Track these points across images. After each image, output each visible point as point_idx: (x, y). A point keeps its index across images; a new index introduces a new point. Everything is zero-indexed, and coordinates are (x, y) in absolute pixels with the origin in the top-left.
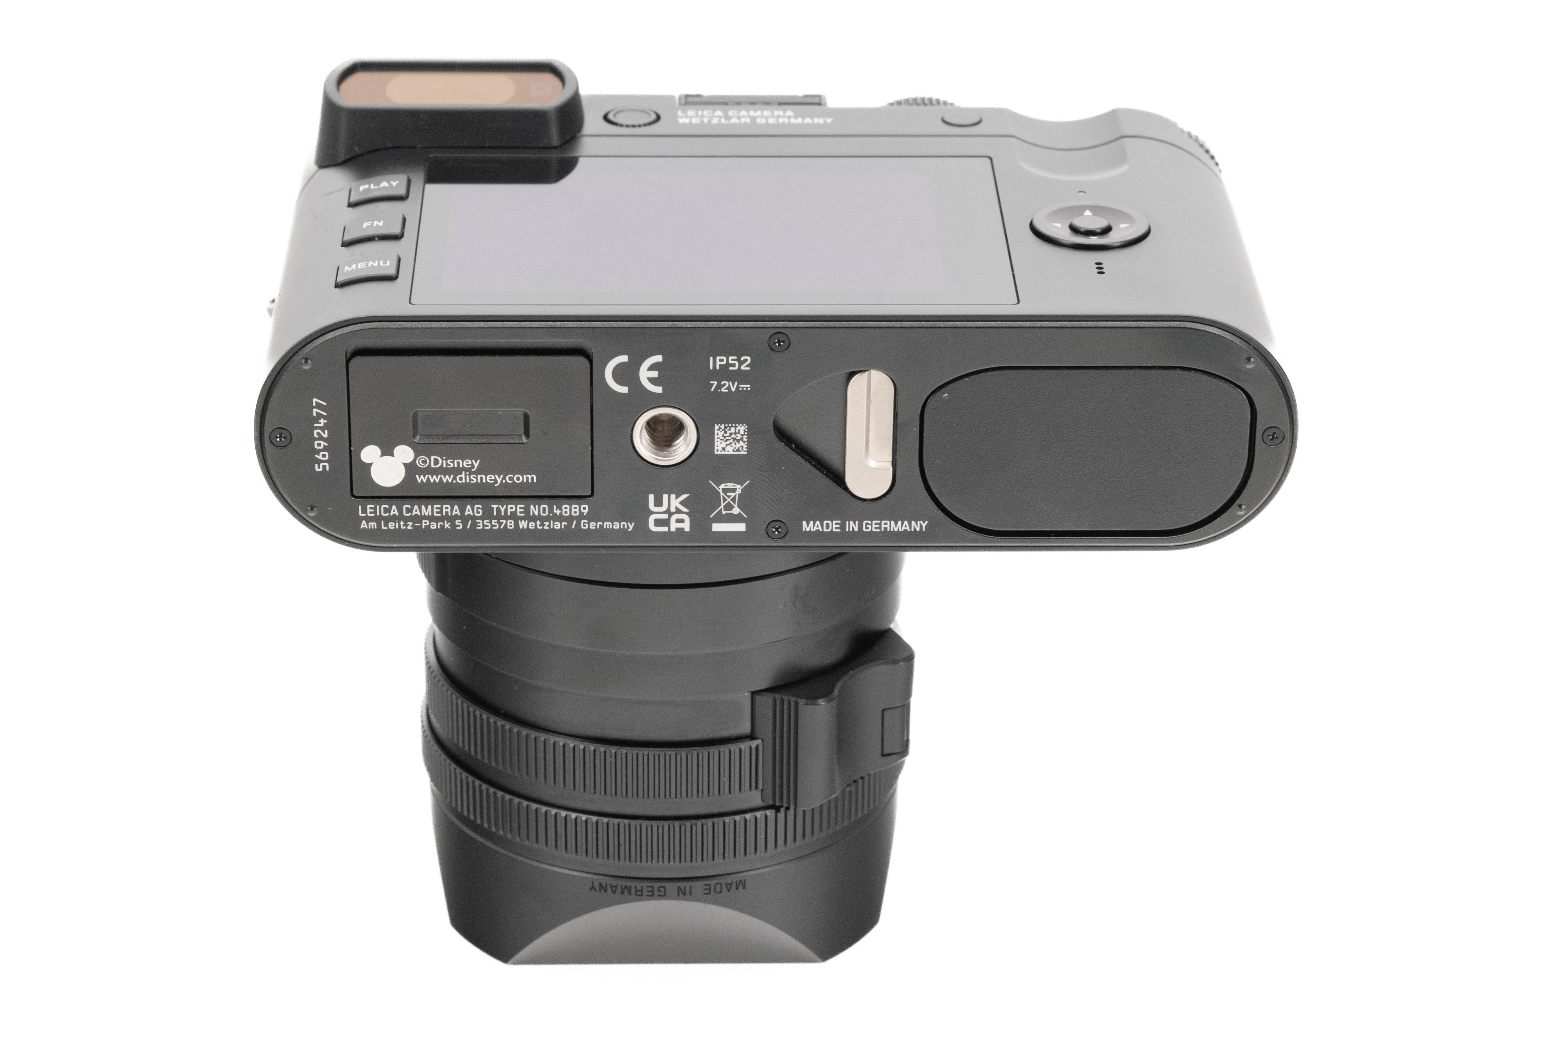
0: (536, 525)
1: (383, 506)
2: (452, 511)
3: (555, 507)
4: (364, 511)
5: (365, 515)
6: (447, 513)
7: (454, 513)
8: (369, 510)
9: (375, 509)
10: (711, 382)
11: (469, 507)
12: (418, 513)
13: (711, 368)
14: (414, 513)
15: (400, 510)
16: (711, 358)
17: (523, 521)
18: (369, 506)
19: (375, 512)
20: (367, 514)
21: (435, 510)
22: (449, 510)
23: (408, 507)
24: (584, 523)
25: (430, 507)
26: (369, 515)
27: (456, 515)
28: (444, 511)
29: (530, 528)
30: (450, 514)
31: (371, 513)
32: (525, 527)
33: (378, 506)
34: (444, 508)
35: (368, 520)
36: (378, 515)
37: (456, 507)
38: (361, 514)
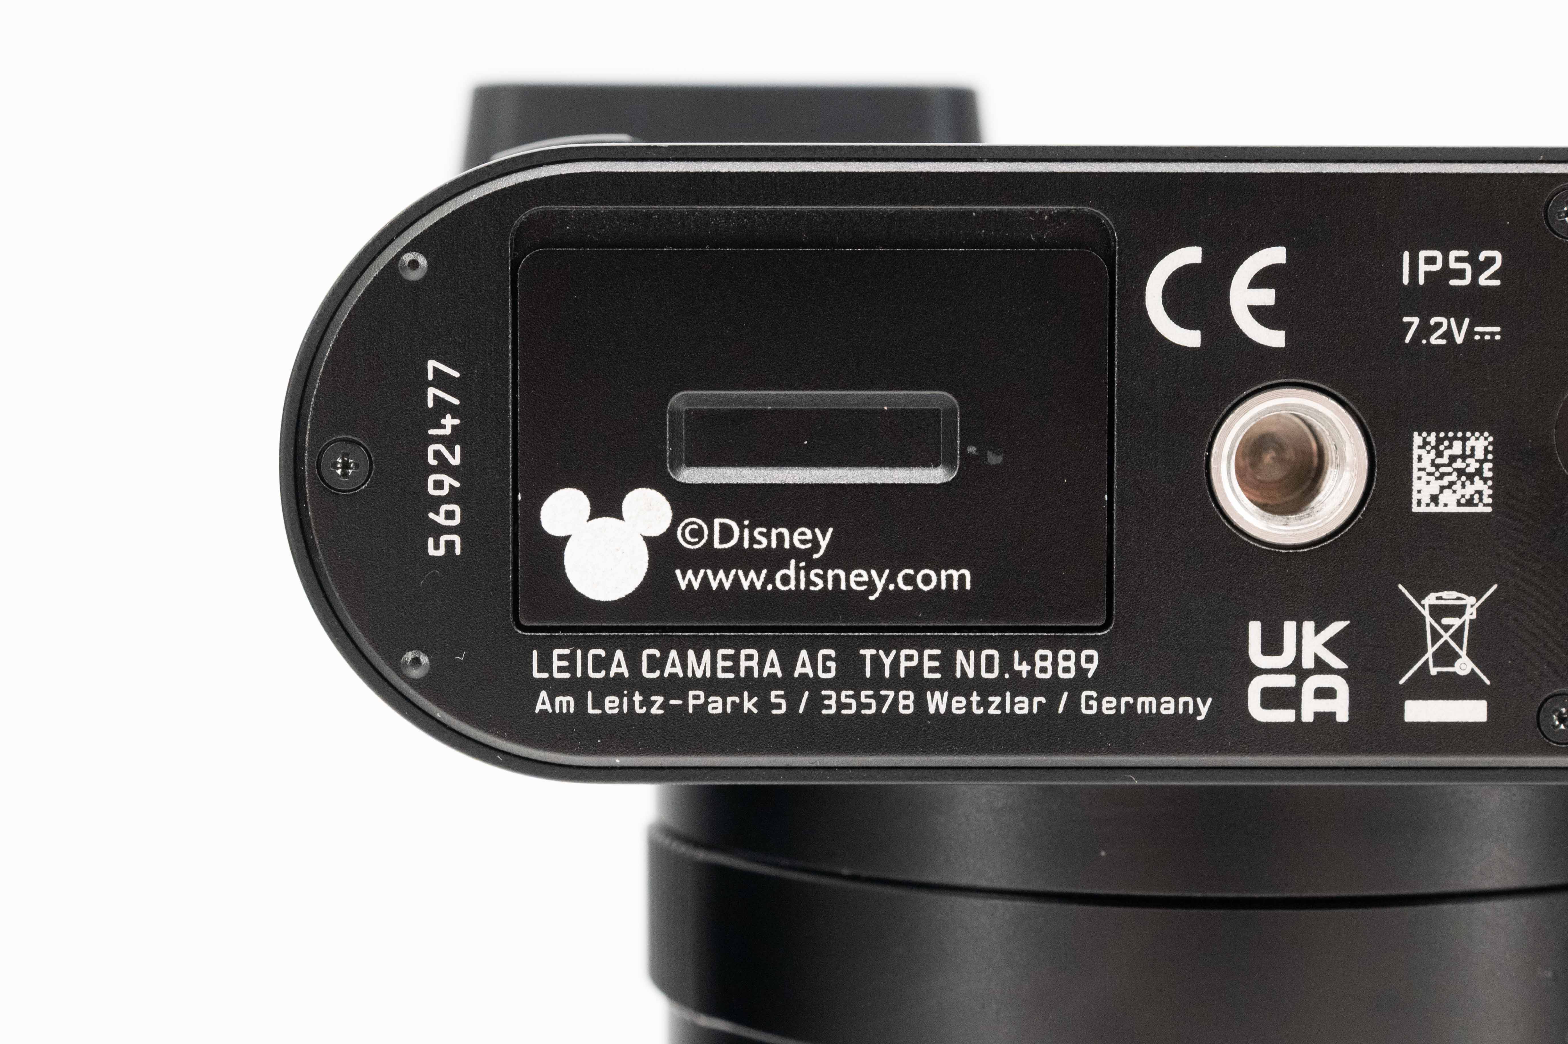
0: (969, 704)
1: (592, 652)
2: (761, 664)
3: (1016, 654)
4: (545, 665)
5: (545, 675)
6: (749, 670)
7: (767, 670)
8: (556, 663)
9: (571, 658)
10: (1406, 319)
11: (804, 654)
12: (678, 670)
13: (1406, 281)
14: (668, 670)
15: (633, 663)
16: (1406, 255)
17: (937, 694)
18: (556, 652)
19: (571, 669)
20: (551, 673)
21: (721, 664)
22: (754, 664)
23: (600, 655)
24: (1089, 698)
25: (707, 654)
26: (557, 675)
27: (773, 675)
28: (743, 664)
29: (955, 711)
30: (756, 675)
31: (561, 669)
32: (942, 710)
33: (579, 652)
34: (742, 657)
35: (555, 688)
36: (579, 675)
37: (772, 654)
38: (536, 675)
